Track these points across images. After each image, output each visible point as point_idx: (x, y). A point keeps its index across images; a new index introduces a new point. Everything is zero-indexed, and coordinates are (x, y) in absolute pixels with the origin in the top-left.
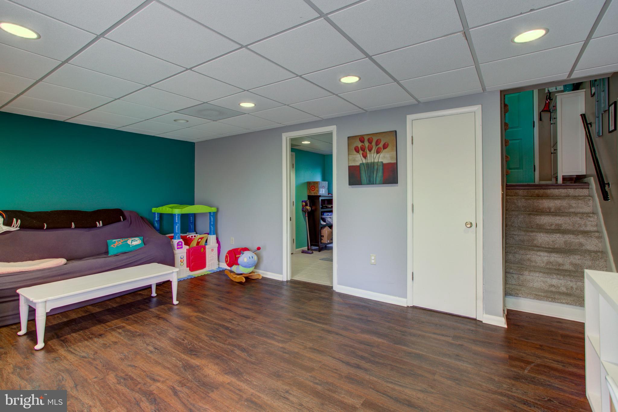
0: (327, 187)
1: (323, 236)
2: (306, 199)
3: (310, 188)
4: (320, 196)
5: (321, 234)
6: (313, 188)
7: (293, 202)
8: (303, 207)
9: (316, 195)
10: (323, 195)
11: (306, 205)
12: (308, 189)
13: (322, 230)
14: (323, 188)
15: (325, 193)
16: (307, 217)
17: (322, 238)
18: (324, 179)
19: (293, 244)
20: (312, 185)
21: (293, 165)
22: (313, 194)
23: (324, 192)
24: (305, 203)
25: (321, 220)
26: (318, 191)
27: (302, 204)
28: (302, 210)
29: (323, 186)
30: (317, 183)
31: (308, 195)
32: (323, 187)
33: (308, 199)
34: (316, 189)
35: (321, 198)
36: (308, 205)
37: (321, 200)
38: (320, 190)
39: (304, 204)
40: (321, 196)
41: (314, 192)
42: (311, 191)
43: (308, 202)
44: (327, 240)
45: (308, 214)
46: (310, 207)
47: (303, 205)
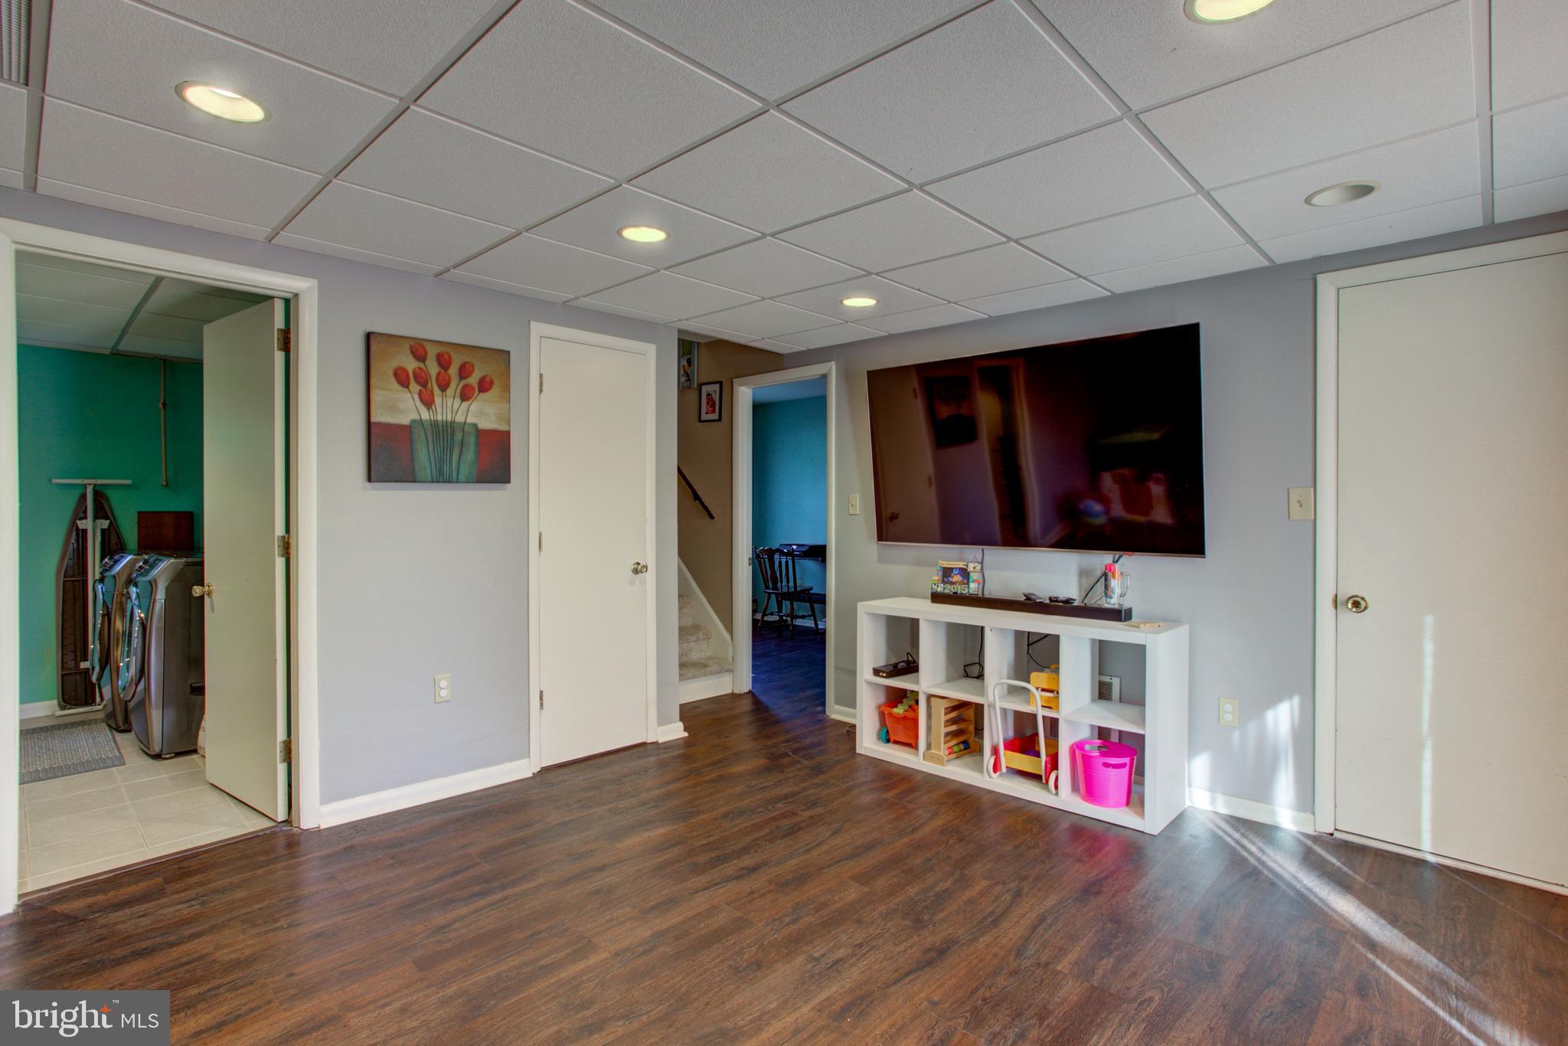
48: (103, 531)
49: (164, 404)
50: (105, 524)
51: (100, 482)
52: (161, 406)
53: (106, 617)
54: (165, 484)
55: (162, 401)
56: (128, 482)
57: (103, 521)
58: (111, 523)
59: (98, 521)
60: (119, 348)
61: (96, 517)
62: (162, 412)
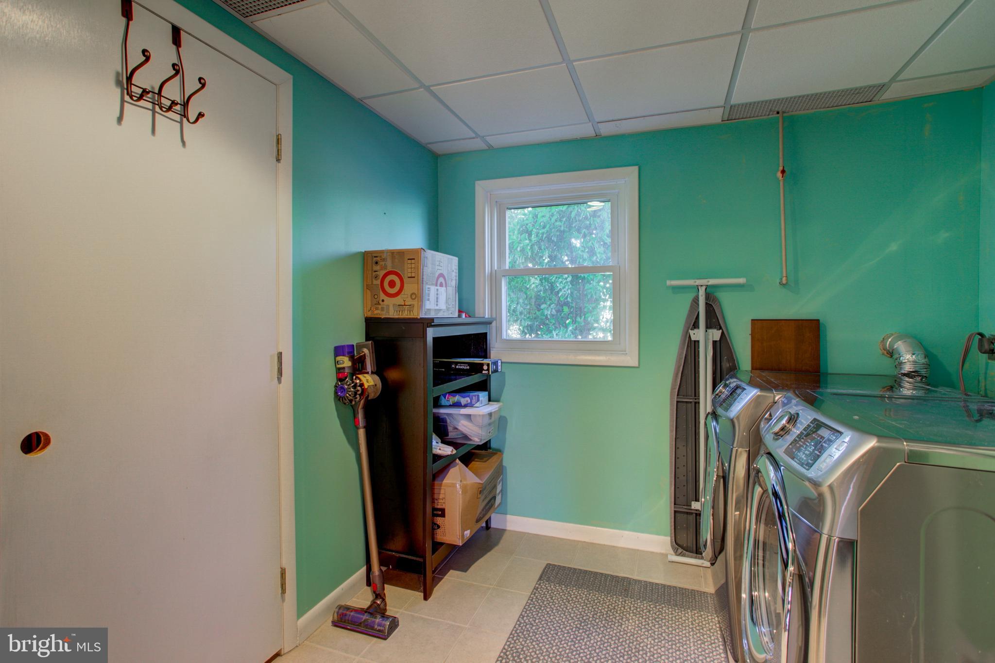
0: (453, 283)
1: (442, 513)
2: (356, 336)
3: (379, 282)
4: (429, 322)
5: (433, 500)
6: (392, 284)
7: (280, 355)
8: (341, 380)
9: (405, 315)
10: (440, 315)
11: (358, 366)
12: (368, 287)
13: (436, 482)
14: (441, 285)
15: (448, 309)
16: (362, 433)
17: (439, 520)
18: (436, 242)
19: (283, 600)
20: (389, 269)
21: (278, 141)
22: (391, 309)
23: (442, 305)
24: (352, 358)
25: (434, 436)
26: (418, 296)
27: (336, 363)
28: (336, 393)
29: (441, 275)
30: (410, 257)
31: (369, 315)
32: (441, 280)
33: (368, 338)
34: (409, 288)
35: (431, 333)
36: (369, 368)
37: (434, 339)
38: (426, 292)
39: (346, 362)
40: (432, 320)
41: (398, 300)
42: (382, 296)
43: (366, 351)
44: (463, 530)
45: (367, 416)
46: (377, 378)
47: (339, 370)
48: (714, 342)
49: (783, 172)
50: (716, 334)
51: (712, 282)
52: (779, 175)
53: (722, 480)
54: (784, 281)
55: (781, 168)
56: (742, 281)
57: (715, 331)
58: (723, 333)
59: (710, 331)
60: (731, 103)
61: (708, 326)
62: (781, 183)
